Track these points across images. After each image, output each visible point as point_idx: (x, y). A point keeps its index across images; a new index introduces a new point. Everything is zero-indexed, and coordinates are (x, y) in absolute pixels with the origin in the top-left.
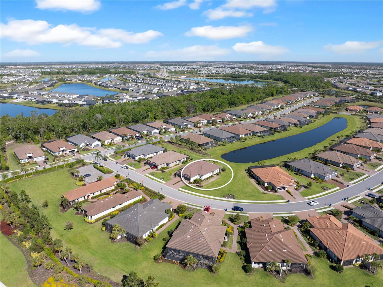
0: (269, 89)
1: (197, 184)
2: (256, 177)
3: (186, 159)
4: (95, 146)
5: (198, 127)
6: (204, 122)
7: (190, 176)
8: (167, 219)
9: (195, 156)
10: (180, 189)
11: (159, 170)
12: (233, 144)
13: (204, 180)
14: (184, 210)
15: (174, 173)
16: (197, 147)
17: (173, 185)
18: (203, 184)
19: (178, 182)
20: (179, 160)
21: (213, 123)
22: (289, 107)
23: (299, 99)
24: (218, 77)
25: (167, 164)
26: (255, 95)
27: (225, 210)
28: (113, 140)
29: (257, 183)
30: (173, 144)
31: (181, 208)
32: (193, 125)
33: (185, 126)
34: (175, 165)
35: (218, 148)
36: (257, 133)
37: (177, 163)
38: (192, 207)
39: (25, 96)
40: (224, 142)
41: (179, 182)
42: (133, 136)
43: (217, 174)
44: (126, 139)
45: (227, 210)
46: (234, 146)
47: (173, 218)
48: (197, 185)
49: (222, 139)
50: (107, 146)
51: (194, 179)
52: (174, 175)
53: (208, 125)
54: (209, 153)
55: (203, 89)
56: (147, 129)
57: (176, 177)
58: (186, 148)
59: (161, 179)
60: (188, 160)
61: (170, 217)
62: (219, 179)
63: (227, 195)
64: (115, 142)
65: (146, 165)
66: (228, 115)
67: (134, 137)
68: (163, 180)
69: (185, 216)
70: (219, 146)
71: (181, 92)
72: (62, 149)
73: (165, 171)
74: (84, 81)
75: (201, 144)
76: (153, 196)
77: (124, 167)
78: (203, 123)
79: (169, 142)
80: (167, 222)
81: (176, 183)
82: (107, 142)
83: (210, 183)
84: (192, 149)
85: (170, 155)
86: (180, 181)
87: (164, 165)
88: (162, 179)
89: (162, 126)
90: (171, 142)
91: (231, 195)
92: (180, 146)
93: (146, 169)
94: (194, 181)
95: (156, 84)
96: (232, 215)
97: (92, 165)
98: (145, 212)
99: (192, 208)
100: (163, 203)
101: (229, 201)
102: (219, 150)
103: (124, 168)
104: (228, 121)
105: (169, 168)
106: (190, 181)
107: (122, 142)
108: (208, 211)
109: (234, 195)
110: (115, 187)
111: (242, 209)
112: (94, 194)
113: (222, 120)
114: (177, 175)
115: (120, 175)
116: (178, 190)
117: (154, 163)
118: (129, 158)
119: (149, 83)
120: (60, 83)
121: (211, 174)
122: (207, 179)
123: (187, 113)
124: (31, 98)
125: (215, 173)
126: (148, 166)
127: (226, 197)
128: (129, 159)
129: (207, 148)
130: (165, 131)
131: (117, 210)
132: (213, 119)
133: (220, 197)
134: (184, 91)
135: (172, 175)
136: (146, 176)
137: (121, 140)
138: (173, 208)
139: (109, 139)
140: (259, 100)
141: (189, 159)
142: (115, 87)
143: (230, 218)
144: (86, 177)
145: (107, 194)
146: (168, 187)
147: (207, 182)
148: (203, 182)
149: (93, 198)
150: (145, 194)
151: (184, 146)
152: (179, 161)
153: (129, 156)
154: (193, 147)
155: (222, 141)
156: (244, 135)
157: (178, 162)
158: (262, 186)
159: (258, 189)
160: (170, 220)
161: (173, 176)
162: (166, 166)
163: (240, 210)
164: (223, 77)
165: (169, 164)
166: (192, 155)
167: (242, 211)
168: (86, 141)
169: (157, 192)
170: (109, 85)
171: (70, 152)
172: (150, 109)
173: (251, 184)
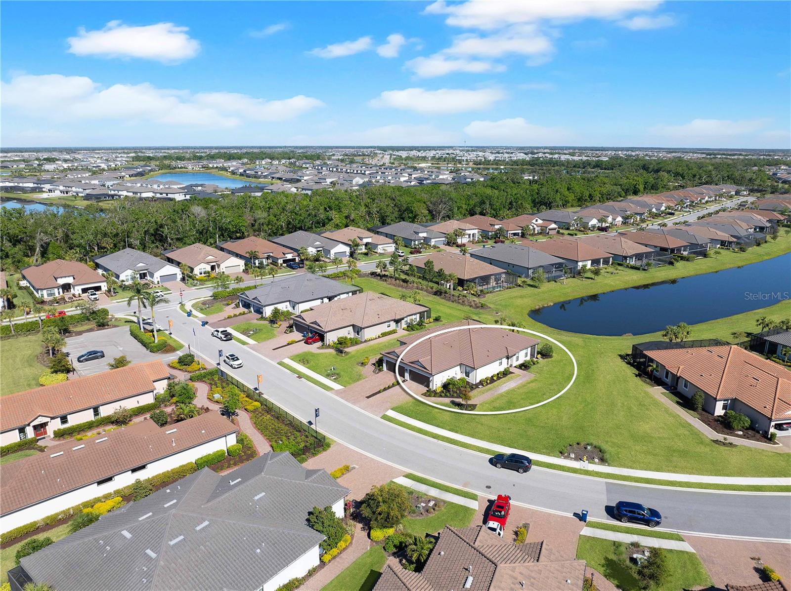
0: (627, 178)
1: (453, 396)
2: (668, 381)
3: (420, 318)
4: (163, 278)
5: (458, 246)
6: (473, 234)
7: (430, 370)
8: (311, 558)
9: (448, 311)
10: (391, 413)
11: (329, 347)
12: (562, 283)
13: (481, 383)
14: (395, 513)
15: (374, 359)
16: (454, 289)
17: (368, 397)
18: (476, 397)
19: (385, 389)
20: (398, 317)
21: (498, 237)
22: (686, 212)
23: (707, 198)
24: (502, 165)
25: (358, 330)
26: (597, 187)
27: (576, 515)
28: (219, 266)
29: (678, 403)
30: (383, 281)
31: (384, 502)
32: (444, 239)
33: (422, 241)
34: (384, 335)
35: (516, 291)
36: (625, 258)
37: (391, 329)
38: (434, 492)
39: (66, 187)
40: (532, 279)
41: (389, 388)
42: (278, 259)
43: (524, 366)
44: (257, 265)
45: (588, 519)
46: (565, 288)
47: (344, 549)
48: (453, 403)
49: (528, 269)
50: (197, 280)
51: (445, 380)
52: (374, 364)
53: (483, 242)
54: (492, 306)
55: (470, 180)
56: (318, 243)
57: (380, 370)
58: (422, 289)
59: (328, 376)
60: (426, 321)
61: (326, 546)
62: (532, 382)
63: (575, 446)
64: (224, 270)
65: (291, 332)
66: (537, 221)
67: (280, 261)
68: (335, 380)
69: (397, 542)
70: (519, 288)
71: (418, 183)
72: (61, 281)
73: (346, 350)
74: (213, 168)
75: (465, 278)
76: (284, 438)
77: (220, 335)
78: (469, 235)
79: (373, 274)
80: (311, 573)
81: (379, 392)
82: (200, 269)
83: (502, 395)
84: (438, 293)
85: (368, 302)
86: (393, 385)
87: (348, 333)
88: (333, 375)
89: (361, 239)
90: (379, 275)
91: (591, 444)
92: (405, 284)
93: (288, 344)
94: (445, 386)
95: (363, 172)
96: (616, 545)
97: (127, 328)
98: (206, 523)
99: (435, 499)
100: (310, 473)
101: (587, 473)
102: (522, 297)
103: (220, 338)
104: (535, 235)
105: (362, 342)
106: (428, 386)
107: (243, 273)
108: (502, 520)
109: (604, 446)
110: (156, 398)
111: (654, 513)
112: (64, 420)
113: (520, 231)
114: (384, 365)
115: (196, 359)
116: (385, 417)
117: (315, 323)
118: (246, 310)
119: (348, 171)
120: (160, 171)
121: (505, 363)
122: (492, 380)
123: (429, 217)
124: (77, 190)
125: (515, 363)
126: (297, 335)
127: (573, 456)
128: (244, 314)
129: (485, 291)
130: (366, 251)
131: (117, 492)
132: (497, 227)
133: (548, 454)
134: (425, 182)
135: (370, 363)
136: (281, 364)
137: (242, 267)
138: (351, 498)
139: (208, 263)
140: (605, 198)
141: (429, 317)
142: (273, 176)
143: (606, 559)
144: (87, 360)
145: (120, 420)
146: (350, 405)
147: (490, 392)
148: (475, 392)
149: (59, 435)
150: (256, 427)
151: (416, 285)
152: (397, 321)
153: (247, 305)
154: (443, 288)
155: (527, 276)
156: (589, 263)
157: (393, 324)
158: (701, 415)
159: (690, 425)
160: (327, 558)
161: (373, 368)
162: (352, 337)
163: (647, 522)
164: (512, 165)
165: (362, 329)
166: (438, 307)
167: (658, 523)
168: (141, 264)
169: (305, 421)
170: (259, 173)
171: (85, 291)
172: (337, 202)
173: (656, 404)
